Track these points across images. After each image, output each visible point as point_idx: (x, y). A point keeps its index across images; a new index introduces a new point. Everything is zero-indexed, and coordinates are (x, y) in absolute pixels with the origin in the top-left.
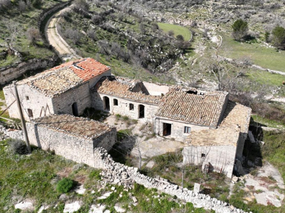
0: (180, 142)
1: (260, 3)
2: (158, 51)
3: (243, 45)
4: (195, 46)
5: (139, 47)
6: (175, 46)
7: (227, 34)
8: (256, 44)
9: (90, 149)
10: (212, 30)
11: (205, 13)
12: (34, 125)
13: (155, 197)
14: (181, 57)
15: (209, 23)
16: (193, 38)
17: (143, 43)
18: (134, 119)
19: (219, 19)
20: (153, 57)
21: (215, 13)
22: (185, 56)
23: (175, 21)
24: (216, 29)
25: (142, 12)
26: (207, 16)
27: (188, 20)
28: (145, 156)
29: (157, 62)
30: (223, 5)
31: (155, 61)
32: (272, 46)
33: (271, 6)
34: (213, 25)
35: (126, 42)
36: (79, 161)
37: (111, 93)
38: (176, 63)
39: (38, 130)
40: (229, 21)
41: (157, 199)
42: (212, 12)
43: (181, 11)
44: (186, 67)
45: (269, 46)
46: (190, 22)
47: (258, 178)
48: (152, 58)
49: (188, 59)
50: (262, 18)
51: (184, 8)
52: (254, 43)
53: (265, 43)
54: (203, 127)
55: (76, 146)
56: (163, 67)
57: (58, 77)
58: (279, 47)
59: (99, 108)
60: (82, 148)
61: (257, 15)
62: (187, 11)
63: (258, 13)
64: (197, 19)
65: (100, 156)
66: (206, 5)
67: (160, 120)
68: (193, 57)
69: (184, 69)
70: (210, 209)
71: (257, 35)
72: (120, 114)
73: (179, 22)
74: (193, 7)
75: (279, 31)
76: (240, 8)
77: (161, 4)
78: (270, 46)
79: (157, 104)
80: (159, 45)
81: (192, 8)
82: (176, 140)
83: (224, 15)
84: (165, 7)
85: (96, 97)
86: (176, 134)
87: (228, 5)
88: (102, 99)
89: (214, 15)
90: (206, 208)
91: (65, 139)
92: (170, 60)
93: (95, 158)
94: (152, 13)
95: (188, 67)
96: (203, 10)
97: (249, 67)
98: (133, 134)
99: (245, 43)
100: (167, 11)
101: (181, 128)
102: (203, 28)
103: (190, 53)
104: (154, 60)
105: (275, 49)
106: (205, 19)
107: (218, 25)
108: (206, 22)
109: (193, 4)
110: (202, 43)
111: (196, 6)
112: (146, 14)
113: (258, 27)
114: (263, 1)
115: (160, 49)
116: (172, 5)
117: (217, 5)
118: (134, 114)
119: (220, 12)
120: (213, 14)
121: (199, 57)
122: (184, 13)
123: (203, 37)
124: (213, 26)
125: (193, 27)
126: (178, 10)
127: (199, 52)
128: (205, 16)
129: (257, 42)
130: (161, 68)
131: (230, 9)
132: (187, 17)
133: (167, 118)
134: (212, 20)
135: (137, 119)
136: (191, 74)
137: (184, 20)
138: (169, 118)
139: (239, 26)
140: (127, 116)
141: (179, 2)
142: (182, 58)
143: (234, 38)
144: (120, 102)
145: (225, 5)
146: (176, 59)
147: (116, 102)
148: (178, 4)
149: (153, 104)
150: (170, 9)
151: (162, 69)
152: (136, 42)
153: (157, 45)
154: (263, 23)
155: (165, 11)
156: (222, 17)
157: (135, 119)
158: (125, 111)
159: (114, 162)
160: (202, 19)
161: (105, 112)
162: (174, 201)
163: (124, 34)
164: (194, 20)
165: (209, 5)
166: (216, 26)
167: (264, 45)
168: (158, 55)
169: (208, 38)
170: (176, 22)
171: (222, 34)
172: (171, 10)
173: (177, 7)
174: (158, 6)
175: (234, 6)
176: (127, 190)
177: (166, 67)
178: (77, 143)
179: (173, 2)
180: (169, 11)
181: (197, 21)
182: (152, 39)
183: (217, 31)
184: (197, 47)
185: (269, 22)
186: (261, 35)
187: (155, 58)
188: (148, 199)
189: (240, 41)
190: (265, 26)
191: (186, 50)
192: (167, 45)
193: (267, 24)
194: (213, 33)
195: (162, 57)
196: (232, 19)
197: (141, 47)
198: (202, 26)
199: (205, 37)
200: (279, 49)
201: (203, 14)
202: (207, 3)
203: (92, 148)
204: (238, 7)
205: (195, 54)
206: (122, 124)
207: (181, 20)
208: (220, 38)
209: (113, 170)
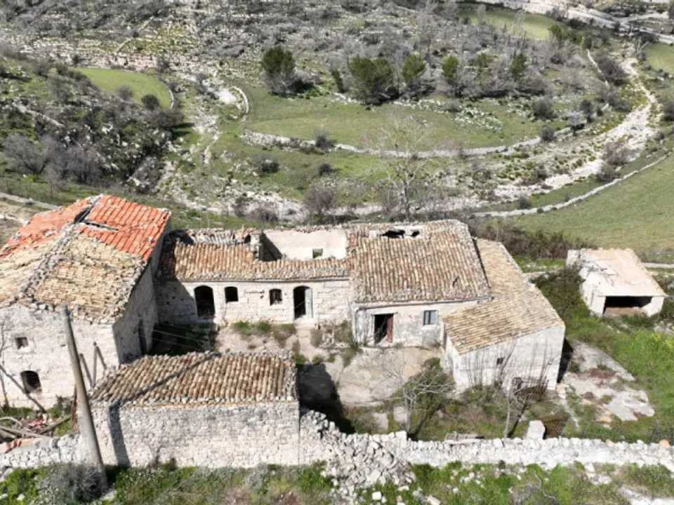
0: (417, 347)
1: (297, 8)
2: (115, 141)
3: (294, 103)
4: (191, 117)
5: (67, 138)
6: (149, 123)
7: (249, 80)
8: (320, 97)
9: (288, 424)
10: (211, 76)
11: (181, 36)
12: (107, 409)
13: (467, 479)
14: (171, 148)
15: (199, 61)
16: (176, 99)
17: (74, 127)
18: (285, 323)
19: (219, 49)
20: (110, 157)
21: (204, 34)
22: (180, 144)
23: (112, 61)
24: (220, 71)
25: (13, 42)
26: (187, 43)
27: (144, 55)
28: (376, 400)
29: (122, 170)
30: (220, 17)
31: (118, 168)
32: (353, 98)
33: (321, 13)
34: (209, 63)
35: (32, 130)
36: (253, 464)
37: (217, 275)
38: (164, 165)
39: (123, 419)
40: (242, 51)
41: (472, 483)
42: (199, 33)
43: (119, 35)
44: (196, 171)
45: (346, 100)
46: (151, 59)
47: (585, 376)
48: (109, 161)
49: (188, 151)
50: (311, 41)
51: (126, 26)
52: (316, 96)
53: (337, 94)
54: (464, 303)
55: (245, 430)
56: (138, 178)
57: (77, 264)
58: (369, 100)
59: (181, 320)
60: (266, 427)
61: (299, 35)
62: (136, 35)
63: (300, 30)
64: (165, 51)
65: (316, 431)
66: (177, 17)
67: (368, 311)
68: (198, 144)
69: (192, 177)
70: (572, 462)
71: (316, 78)
72: (244, 321)
73: (121, 62)
74: (146, 23)
75: (363, 66)
76: (258, 21)
77: (59, 19)
78: (350, 100)
79: (343, 276)
80: (112, 128)
81: (146, 27)
82: (406, 345)
83: (229, 38)
84: (74, 26)
85: (172, 294)
86: (404, 332)
87: (231, 16)
88: (192, 294)
89: (205, 39)
90: (564, 464)
91: (214, 418)
92: (150, 161)
93: (302, 442)
94: (44, 45)
95: (199, 170)
96: (175, 30)
97: (330, 150)
98: (311, 360)
99: (296, 98)
100: (83, 37)
101: (417, 317)
102: (186, 73)
103: (188, 136)
104: (113, 165)
105: (361, 104)
106: (186, 51)
107: (221, 64)
108: (191, 57)
109: (146, 17)
110: (203, 109)
111: (154, 22)
112: (25, 46)
113: (310, 60)
114: (301, 2)
115: (118, 136)
116: (90, 20)
117: (204, 17)
118: (283, 312)
119: (216, 33)
120: (201, 37)
121: (213, 142)
122: (128, 39)
123: (197, 94)
124: (209, 66)
125: (162, 71)
126: (110, 31)
127: (206, 131)
128: (183, 43)
129: (321, 95)
130: (137, 183)
131: (238, 24)
132: (139, 49)
133: (384, 303)
134: (203, 53)
135: (291, 322)
136: (216, 186)
137: (134, 57)
138: (389, 301)
139: (278, 63)
140: (264, 320)
141: (107, 13)
142: (175, 150)
143: (270, 90)
144: (245, 292)
145: (224, 16)
146: (161, 156)
147: (231, 295)
148: (105, 17)
149: (333, 278)
150: (90, 32)
151: (140, 185)
152: (54, 125)
153: (109, 127)
154: (316, 50)
155: (78, 36)
156: (225, 44)
157: (287, 323)
158: (259, 310)
159: (344, 435)
160: (179, 51)
161: (204, 326)
162: (503, 474)
163: (17, 108)
164: (161, 55)
165: (185, 17)
166: (218, 66)
167: (338, 99)
168: (118, 152)
169: (213, 96)
170: (116, 63)
171: (237, 82)
172: (93, 35)
173: (105, 26)
174: (54, 24)
175: (244, 18)
176: (407, 488)
177: (147, 177)
178: (252, 420)
179: (92, 13)
180: (87, 37)
181: (167, 56)
182: (90, 115)
183: (224, 76)
184: (196, 120)
185: (329, 49)
186: (323, 78)
187: (115, 161)
188: (456, 490)
189: (284, 95)
190: (323, 58)
191: (175, 130)
192: (129, 122)
193: (327, 54)
194: (216, 81)
195: (130, 154)
196: (249, 46)
197: (70, 136)
198: (183, 68)
199: (202, 93)
200: (369, 104)
201: (176, 38)
202: (179, 12)
203: (294, 420)
204: (252, 18)
205: (199, 136)
206: (265, 342)
207: (125, 58)
208: (238, 92)
209: (354, 455)
